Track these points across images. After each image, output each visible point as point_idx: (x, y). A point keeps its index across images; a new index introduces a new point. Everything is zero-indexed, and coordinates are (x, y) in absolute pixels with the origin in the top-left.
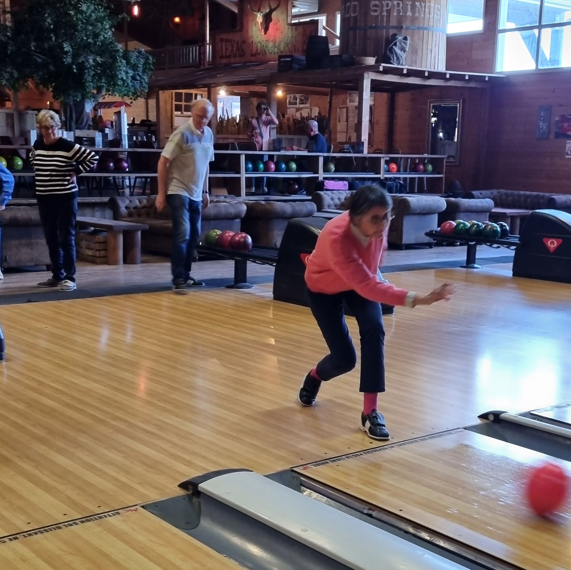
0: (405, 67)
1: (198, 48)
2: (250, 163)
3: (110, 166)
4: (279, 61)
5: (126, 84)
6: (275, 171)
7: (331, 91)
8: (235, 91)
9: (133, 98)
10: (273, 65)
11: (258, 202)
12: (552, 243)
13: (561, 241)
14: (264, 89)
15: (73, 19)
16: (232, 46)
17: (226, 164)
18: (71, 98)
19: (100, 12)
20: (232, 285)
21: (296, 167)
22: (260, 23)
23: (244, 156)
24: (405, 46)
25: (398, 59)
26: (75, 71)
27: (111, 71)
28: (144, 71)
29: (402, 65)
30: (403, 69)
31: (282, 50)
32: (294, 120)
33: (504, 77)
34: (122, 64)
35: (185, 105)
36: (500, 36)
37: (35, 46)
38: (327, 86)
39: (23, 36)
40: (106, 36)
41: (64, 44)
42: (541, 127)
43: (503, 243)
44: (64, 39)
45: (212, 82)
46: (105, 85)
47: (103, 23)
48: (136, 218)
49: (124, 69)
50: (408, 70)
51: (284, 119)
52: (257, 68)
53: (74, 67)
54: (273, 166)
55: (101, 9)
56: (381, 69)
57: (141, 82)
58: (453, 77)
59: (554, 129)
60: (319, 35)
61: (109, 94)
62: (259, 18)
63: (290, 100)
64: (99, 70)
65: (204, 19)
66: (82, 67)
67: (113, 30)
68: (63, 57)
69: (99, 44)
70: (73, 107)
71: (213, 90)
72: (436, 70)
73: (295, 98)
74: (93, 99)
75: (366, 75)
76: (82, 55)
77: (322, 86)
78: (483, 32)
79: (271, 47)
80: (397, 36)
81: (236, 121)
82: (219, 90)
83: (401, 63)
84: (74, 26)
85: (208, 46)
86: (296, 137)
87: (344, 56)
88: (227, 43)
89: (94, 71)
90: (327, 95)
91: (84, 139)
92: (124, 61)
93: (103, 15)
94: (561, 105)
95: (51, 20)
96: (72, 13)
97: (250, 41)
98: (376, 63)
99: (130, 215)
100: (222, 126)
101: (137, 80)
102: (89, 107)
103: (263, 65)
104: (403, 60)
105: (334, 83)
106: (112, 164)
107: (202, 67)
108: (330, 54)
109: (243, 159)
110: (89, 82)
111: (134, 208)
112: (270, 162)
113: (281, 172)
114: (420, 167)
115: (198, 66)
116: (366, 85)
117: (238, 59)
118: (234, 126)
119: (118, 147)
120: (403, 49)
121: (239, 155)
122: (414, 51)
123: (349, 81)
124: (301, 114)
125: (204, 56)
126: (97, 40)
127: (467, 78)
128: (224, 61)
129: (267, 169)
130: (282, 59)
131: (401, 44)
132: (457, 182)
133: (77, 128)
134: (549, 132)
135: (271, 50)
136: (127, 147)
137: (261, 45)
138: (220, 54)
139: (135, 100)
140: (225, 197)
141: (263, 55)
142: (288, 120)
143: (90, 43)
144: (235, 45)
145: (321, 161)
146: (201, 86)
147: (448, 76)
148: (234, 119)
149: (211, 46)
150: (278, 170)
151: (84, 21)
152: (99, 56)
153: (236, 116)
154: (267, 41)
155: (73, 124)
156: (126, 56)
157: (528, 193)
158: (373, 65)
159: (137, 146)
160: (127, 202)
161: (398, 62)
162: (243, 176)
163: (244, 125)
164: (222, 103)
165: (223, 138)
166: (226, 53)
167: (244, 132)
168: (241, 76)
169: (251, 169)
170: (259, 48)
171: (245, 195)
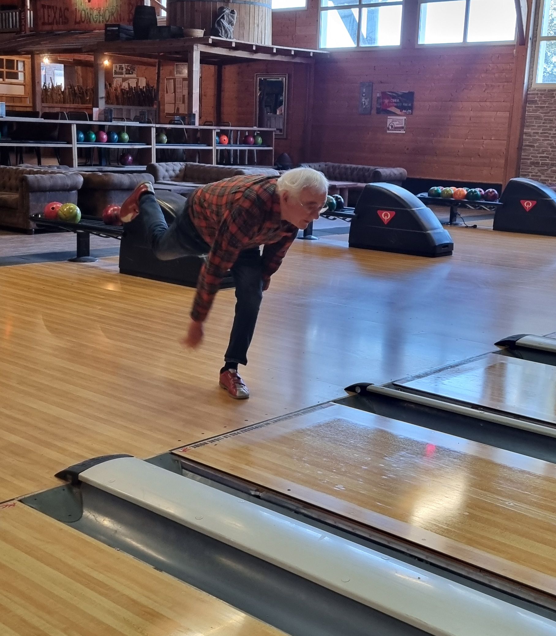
0: (234, 41)
1: (18, 13)
2: (82, 133)
4: (106, 29)
6: (107, 142)
7: (159, 62)
8: (59, 59)
10: (99, 34)
11: (95, 174)
12: (386, 215)
13: (394, 213)
14: (91, 58)
16: (55, 13)
17: (56, 133)
20: (75, 258)
21: (128, 138)
23: (75, 125)
24: (233, 20)
25: (226, 32)
29: (230, 38)
30: (231, 42)
31: (107, 19)
32: (122, 90)
33: (327, 54)
35: (7, 72)
36: (323, 13)
38: (155, 57)
42: (363, 103)
43: (339, 215)
45: (34, 49)
50: (236, 43)
51: (111, 89)
52: (82, 36)
54: (105, 137)
56: (210, 41)
58: (279, 52)
59: (375, 105)
60: (145, 5)
63: (116, 69)
71: (36, 57)
72: (263, 45)
73: (121, 68)
75: (195, 47)
77: (150, 57)
78: (306, 9)
79: (95, 16)
80: (225, 10)
81: (61, 89)
82: (43, 57)
83: (229, 36)
85: (29, 12)
86: (125, 107)
87: (172, 27)
88: (49, 9)
90: (155, 66)
94: (381, 82)
97: (74, 8)
98: (204, 36)
100: (47, 95)
103: (89, 34)
104: (231, 33)
105: (161, 54)
107: (23, 33)
108: (158, 25)
109: (74, 129)
112: (101, 132)
113: (113, 142)
114: (250, 140)
115: (21, 31)
116: (195, 57)
117: (61, 27)
118: (59, 95)
120: (230, 23)
121: (70, 125)
122: (241, 25)
123: (177, 53)
124: (129, 84)
125: (25, 21)
127: (293, 53)
128: (47, 28)
129: (99, 140)
130: (108, 29)
131: (229, 17)
132: (286, 155)
134: (371, 108)
135: (95, 18)
137: (85, 12)
138: (42, 20)
140: (58, 168)
141: (87, 23)
142: (116, 90)
144: (58, 11)
145: (153, 131)
146: (23, 53)
147: (275, 51)
148: (59, 87)
149: (32, 12)
150: (110, 140)
153: (61, 84)
154: (91, 9)
157: (354, 166)
158: (202, 37)
161: (226, 35)
162: (75, 146)
163: (69, 94)
164: (44, 71)
165: (49, 107)
166: (48, 19)
167: (70, 101)
168: (66, 43)
169: (83, 140)
170: (83, 16)
171: (78, 166)
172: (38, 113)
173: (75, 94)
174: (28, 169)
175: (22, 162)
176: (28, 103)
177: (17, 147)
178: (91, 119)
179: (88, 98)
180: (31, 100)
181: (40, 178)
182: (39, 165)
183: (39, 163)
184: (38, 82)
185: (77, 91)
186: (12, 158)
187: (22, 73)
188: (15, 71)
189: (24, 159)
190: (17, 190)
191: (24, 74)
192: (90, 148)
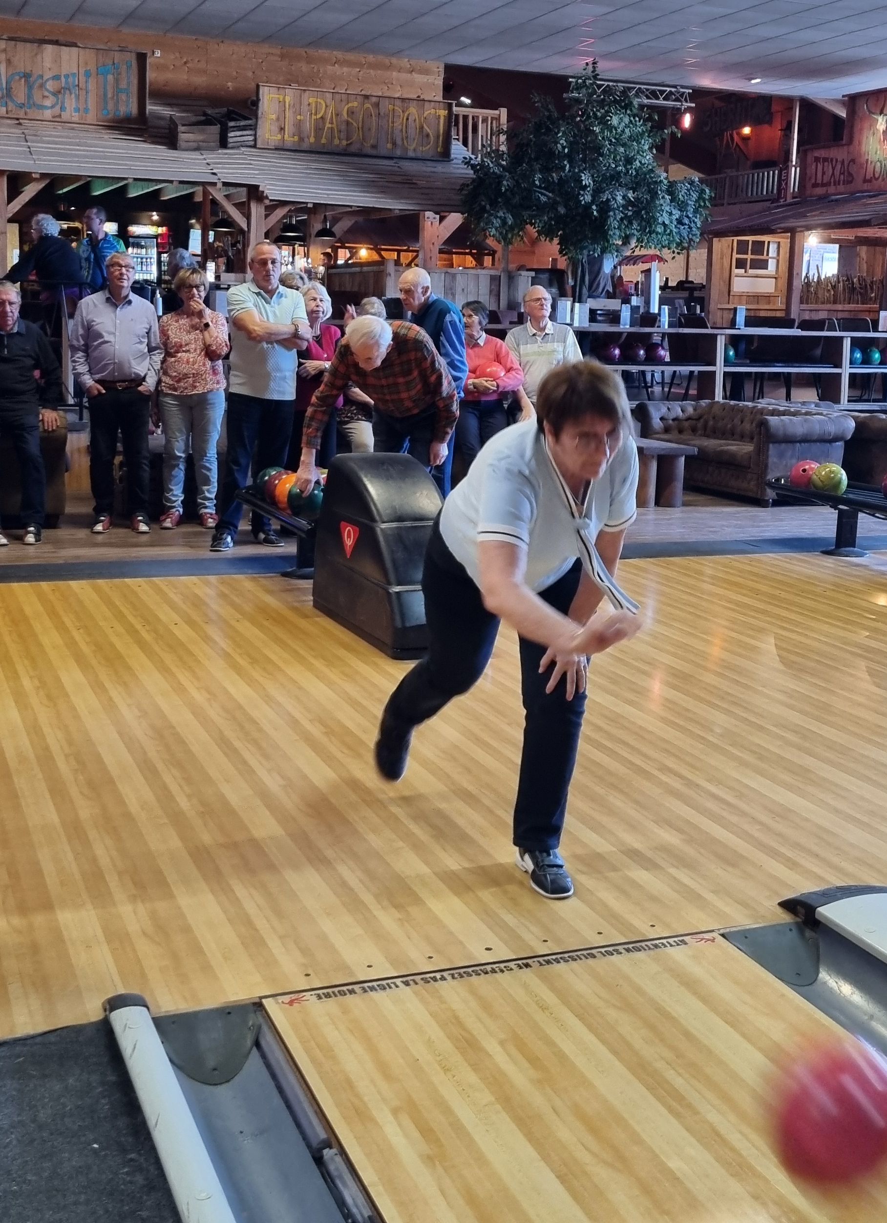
1: (777, 172)
2: (859, 351)
3: (637, 355)
5: (668, 231)
8: (833, 237)
9: (676, 251)
11: (872, 415)
14: (881, 233)
15: (597, 137)
16: (833, 169)
17: (818, 352)
18: (585, 252)
19: (636, 125)
20: (833, 550)
22: (881, 132)
23: (849, 339)
26: (595, 213)
27: (647, 213)
28: (696, 211)
34: (664, 201)
35: (752, 260)
37: (540, 180)
39: (525, 165)
40: (643, 162)
41: (583, 175)
44: (581, 168)
45: (797, 224)
46: (636, 232)
47: (640, 143)
48: (674, 435)
49: (668, 208)
52: (872, 201)
53: (594, 207)
55: (640, 121)
57: (690, 228)
61: (642, 246)
62: (881, 124)
64: (629, 210)
65: (789, 127)
66: (605, 208)
67: (655, 152)
68: (579, 194)
69: (632, 173)
70: (586, 266)
71: (798, 236)
74: (616, 254)
76: (607, 190)
81: (831, 282)
82: (808, 236)
84: (598, 149)
85: (793, 169)
88: (826, 164)
89: (623, 213)
91: (599, 312)
92: (667, 197)
93: (640, 130)
95: (565, 141)
96: (597, 129)
97: (863, 160)
99: (667, 430)
100: (809, 291)
101: (683, 224)
102: (608, 266)
106: (642, 352)
107: (782, 200)
109: (847, 344)
110: (615, 228)
111: (673, 420)
115: (777, 200)
117: (841, 188)
118: (828, 290)
119: (653, 326)
121: (841, 339)
125: (786, 184)
126: (629, 167)
128: (819, 191)
133: (589, 297)
136: (666, 327)
137: (881, 165)
138: (813, 181)
139: (678, 253)
140: (817, 405)
141: (884, 180)
143: (619, 173)
144: (839, 166)
146: (779, 231)
148: (829, 279)
149: (798, 169)
151: (613, 140)
152: (631, 191)
153: (833, 273)
155: (585, 291)
156: (671, 190)
159: (681, 325)
160: (664, 410)
162: (846, 371)
163: (844, 289)
164: (808, 254)
165: (811, 311)
166: (823, 179)
167: (844, 300)
168: (846, 213)
169: (860, 361)
170: (878, 169)
171: (849, 401)
172: (794, 320)
173: (853, 289)
174: (771, 407)
175: (762, 395)
176: (780, 304)
177: (756, 373)
178: (876, 329)
179: (873, 295)
180: (784, 300)
181: (788, 421)
182: (787, 400)
183: (788, 397)
184: (798, 274)
185: (857, 285)
186: (748, 389)
187: (775, 261)
188: (764, 257)
189: (765, 390)
190: (752, 438)
191: (778, 261)
192: (869, 374)
